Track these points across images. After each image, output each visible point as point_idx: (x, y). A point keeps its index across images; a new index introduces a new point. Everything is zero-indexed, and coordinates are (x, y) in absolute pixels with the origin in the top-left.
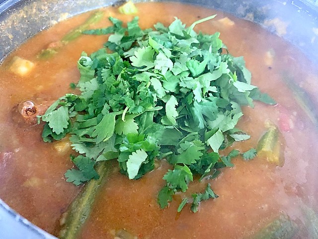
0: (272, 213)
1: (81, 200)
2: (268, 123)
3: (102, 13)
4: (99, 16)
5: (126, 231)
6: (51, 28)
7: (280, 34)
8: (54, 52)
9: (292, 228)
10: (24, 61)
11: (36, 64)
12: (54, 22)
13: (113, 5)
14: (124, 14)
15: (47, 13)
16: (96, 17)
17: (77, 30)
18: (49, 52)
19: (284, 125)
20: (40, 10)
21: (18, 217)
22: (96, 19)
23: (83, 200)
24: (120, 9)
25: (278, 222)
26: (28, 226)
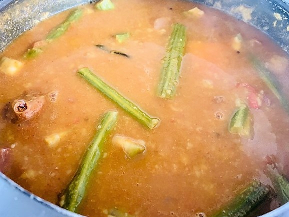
0: (246, 181)
1: (77, 182)
2: (239, 102)
3: (80, 10)
4: (79, 13)
5: (117, 209)
6: (34, 28)
7: (246, 20)
8: (39, 50)
9: (264, 192)
10: (13, 61)
11: (24, 63)
12: (37, 22)
13: (91, 2)
14: (102, 10)
15: (29, 14)
16: (76, 14)
17: (59, 29)
18: (35, 51)
19: (253, 102)
20: (22, 11)
21: (32, 196)
22: (76, 16)
23: (78, 183)
24: (98, 5)
25: (251, 188)
26: (41, 203)
